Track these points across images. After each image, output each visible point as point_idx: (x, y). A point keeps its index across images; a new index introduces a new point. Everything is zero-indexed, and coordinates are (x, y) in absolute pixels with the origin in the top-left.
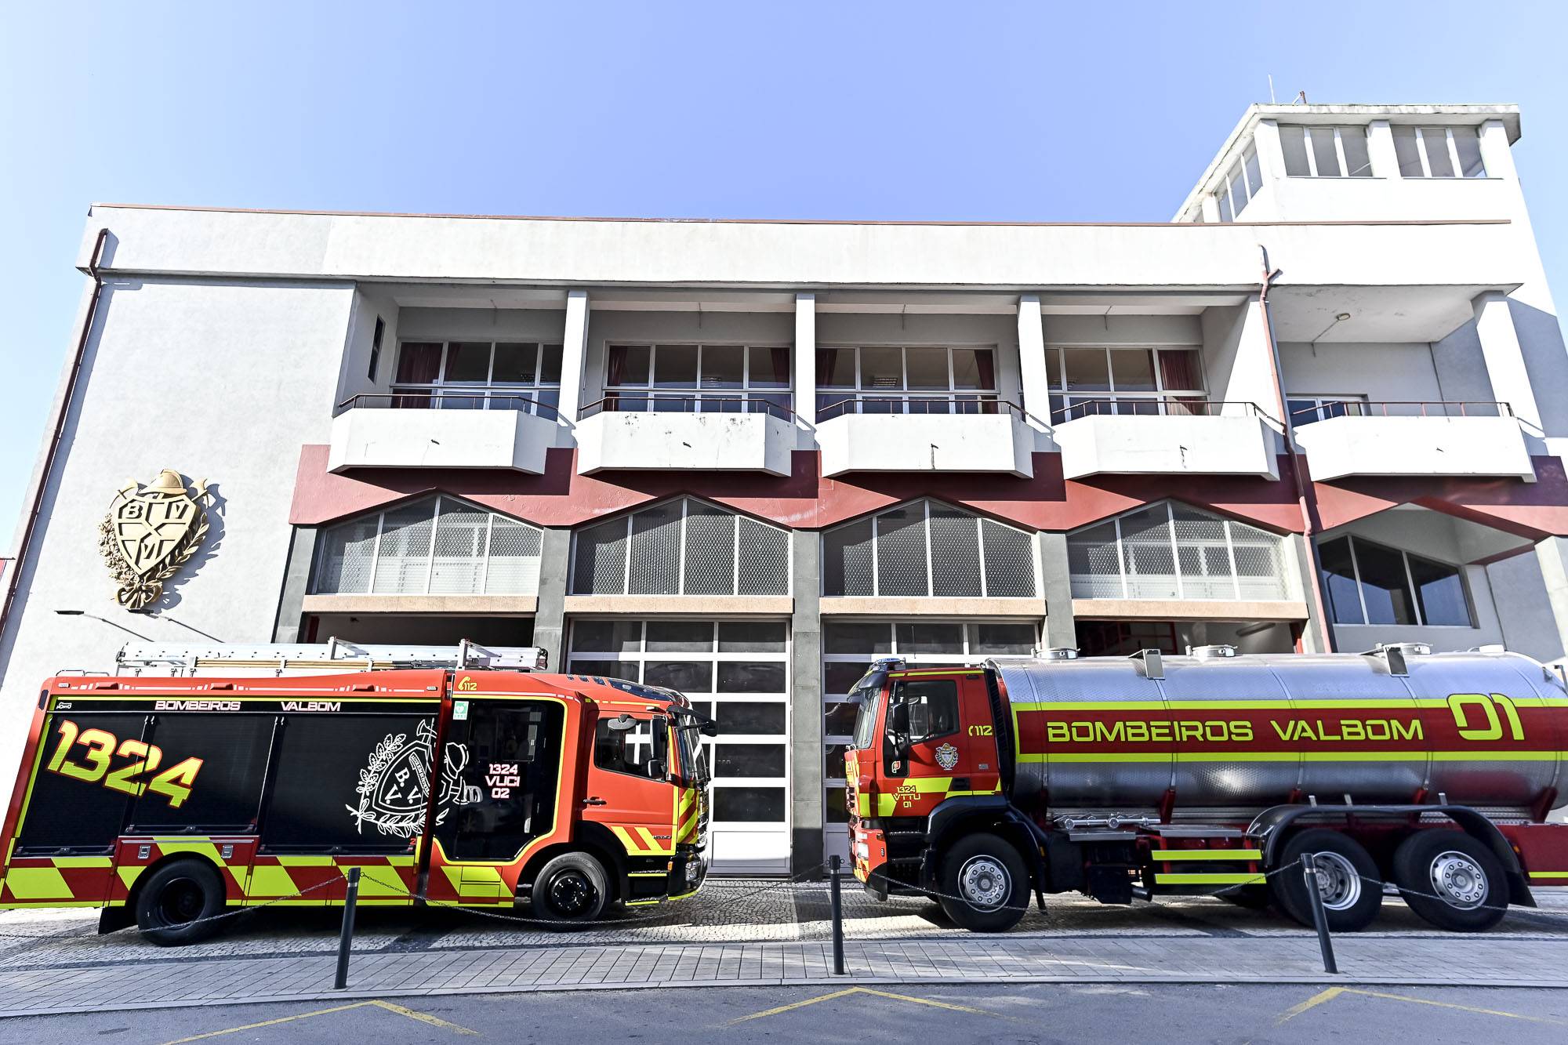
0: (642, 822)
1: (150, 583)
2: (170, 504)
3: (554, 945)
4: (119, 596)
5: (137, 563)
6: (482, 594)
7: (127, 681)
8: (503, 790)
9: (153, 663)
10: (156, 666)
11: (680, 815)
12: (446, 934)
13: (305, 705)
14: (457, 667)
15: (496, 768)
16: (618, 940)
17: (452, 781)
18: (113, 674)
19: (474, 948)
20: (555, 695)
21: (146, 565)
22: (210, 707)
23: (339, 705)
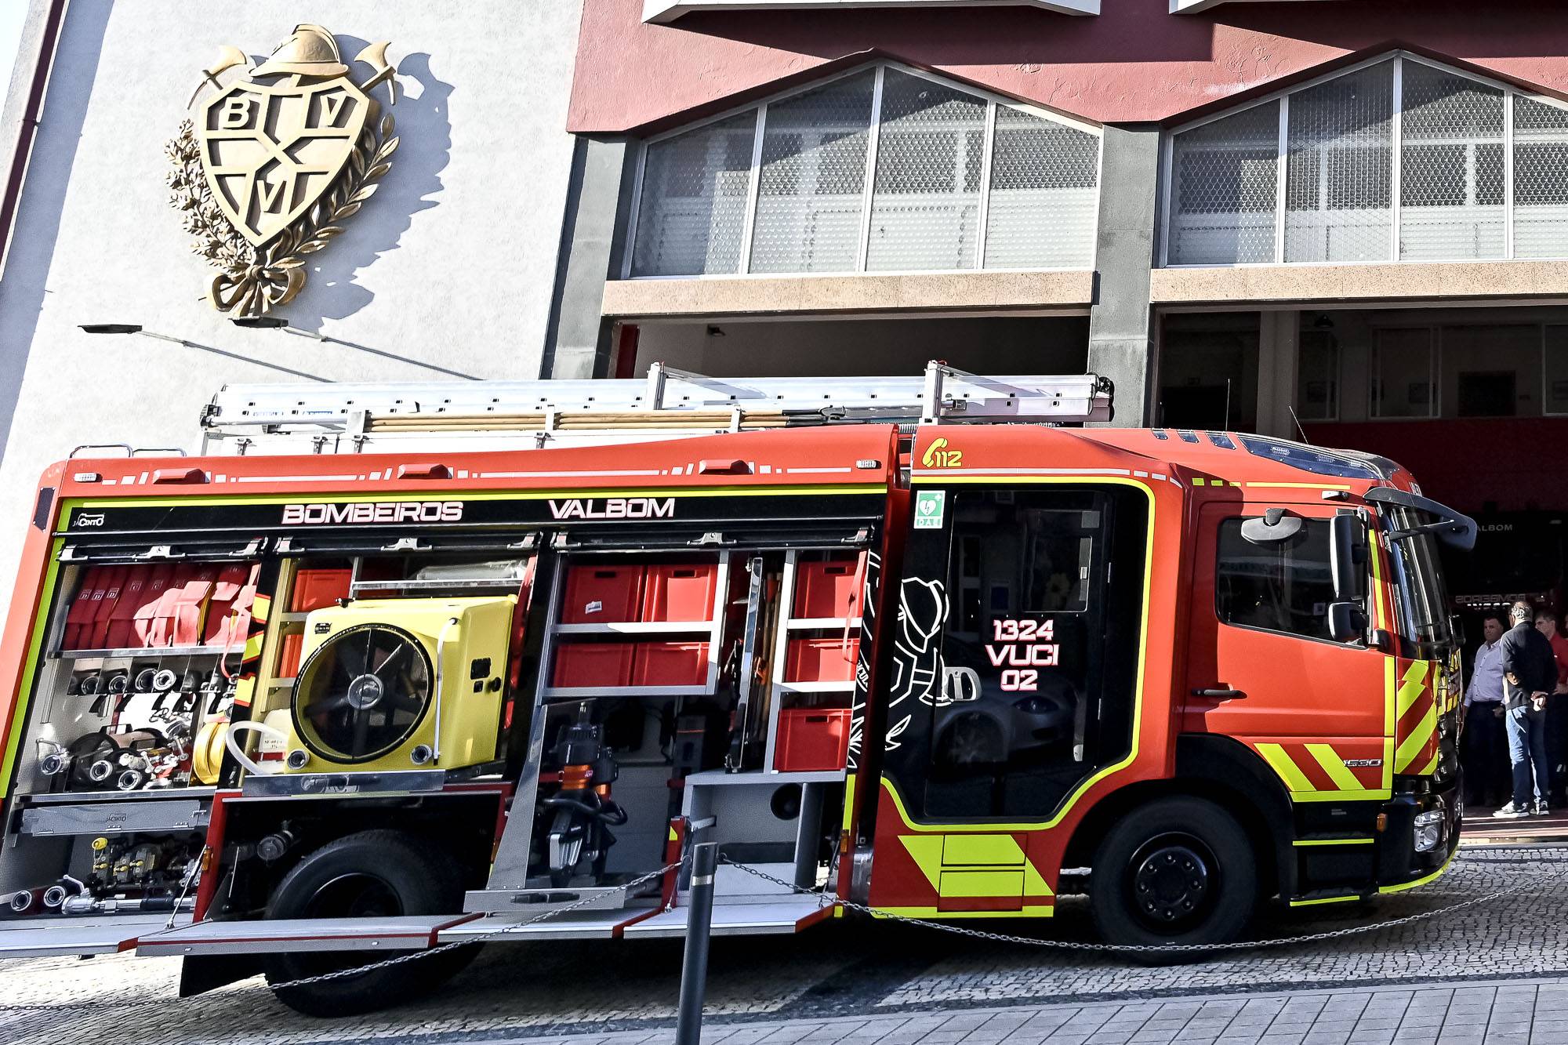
0: (1321, 731)
1: (280, 264)
2: (315, 96)
3: (1140, 994)
4: (217, 292)
5: (251, 220)
6: (979, 271)
7: (223, 464)
8: (1024, 673)
9: (283, 428)
10: (288, 433)
11: (1399, 717)
12: (915, 975)
13: (600, 505)
14: (922, 422)
15: (1009, 629)
16: (1276, 980)
17: (916, 658)
18: (194, 451)
19: (972, 1004)
20: (1127, 472)
21: (271, 224)
22: (400, 515)
23: (671, 503)
